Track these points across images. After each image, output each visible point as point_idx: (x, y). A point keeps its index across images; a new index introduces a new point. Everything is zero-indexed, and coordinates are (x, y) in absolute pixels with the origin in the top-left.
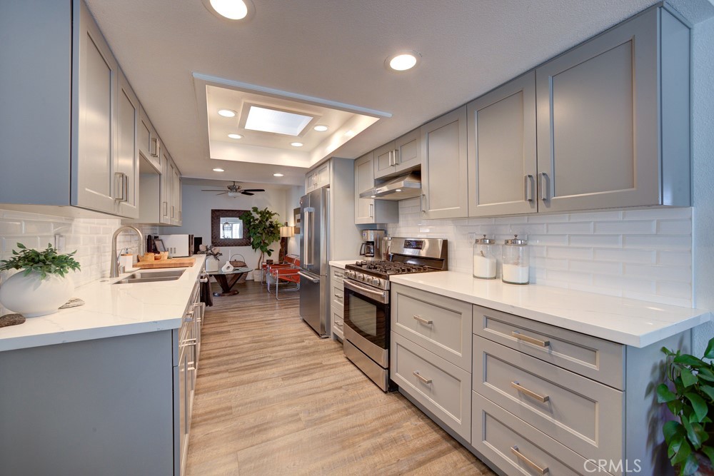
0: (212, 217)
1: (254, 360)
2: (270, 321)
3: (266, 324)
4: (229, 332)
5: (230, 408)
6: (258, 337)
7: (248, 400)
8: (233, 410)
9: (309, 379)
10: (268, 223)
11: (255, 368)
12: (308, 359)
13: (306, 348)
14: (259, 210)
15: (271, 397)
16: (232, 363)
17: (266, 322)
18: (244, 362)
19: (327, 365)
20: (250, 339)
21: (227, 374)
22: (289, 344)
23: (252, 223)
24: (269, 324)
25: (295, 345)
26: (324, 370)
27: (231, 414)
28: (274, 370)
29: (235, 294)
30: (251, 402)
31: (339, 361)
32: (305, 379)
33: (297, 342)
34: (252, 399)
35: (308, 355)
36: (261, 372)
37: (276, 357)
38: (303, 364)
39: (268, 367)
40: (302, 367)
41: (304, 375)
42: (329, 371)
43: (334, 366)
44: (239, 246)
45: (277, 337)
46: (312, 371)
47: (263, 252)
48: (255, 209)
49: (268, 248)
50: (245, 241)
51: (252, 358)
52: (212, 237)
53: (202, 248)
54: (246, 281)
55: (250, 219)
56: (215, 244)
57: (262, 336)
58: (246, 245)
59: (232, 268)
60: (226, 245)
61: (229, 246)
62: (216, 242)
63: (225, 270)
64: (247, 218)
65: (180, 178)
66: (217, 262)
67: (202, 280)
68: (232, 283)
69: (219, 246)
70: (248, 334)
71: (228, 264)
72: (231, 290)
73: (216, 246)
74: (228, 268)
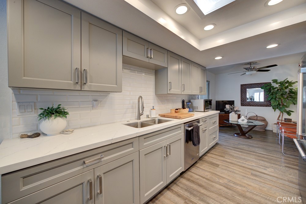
0: (241, 89)
3: (252, 174)
6: (234, 183)
10: (287, 90)
14: (279, 81)
17: (254, 172)
20: (225, 181)
23: (272, 91)
24: (256, 176)
29: (248, 138)
44: (261, 106)
47: (281, 112)
48: (275, 81)
49: (288, 109)
50: (267, 103)
52: (241, 101)
53: (227, 106)
54: (266, 130)
55: (270, 88)
56: (243, 105)
57: (237, 184)
58: (266, 106)
59: (246, 121)
60: (250, 106)
61: (253, 106)
62: (244, 103)
63: (240, 122)
64: (268, 88)
65: (204, 69)
66: (237, 116)
67: (188, 128)
68: (247, 130)
69: (246, 106)
70: (229, 176)
71: (242, 118)
72: (246, 135)
73: (243, 106)
74: (243, 120)
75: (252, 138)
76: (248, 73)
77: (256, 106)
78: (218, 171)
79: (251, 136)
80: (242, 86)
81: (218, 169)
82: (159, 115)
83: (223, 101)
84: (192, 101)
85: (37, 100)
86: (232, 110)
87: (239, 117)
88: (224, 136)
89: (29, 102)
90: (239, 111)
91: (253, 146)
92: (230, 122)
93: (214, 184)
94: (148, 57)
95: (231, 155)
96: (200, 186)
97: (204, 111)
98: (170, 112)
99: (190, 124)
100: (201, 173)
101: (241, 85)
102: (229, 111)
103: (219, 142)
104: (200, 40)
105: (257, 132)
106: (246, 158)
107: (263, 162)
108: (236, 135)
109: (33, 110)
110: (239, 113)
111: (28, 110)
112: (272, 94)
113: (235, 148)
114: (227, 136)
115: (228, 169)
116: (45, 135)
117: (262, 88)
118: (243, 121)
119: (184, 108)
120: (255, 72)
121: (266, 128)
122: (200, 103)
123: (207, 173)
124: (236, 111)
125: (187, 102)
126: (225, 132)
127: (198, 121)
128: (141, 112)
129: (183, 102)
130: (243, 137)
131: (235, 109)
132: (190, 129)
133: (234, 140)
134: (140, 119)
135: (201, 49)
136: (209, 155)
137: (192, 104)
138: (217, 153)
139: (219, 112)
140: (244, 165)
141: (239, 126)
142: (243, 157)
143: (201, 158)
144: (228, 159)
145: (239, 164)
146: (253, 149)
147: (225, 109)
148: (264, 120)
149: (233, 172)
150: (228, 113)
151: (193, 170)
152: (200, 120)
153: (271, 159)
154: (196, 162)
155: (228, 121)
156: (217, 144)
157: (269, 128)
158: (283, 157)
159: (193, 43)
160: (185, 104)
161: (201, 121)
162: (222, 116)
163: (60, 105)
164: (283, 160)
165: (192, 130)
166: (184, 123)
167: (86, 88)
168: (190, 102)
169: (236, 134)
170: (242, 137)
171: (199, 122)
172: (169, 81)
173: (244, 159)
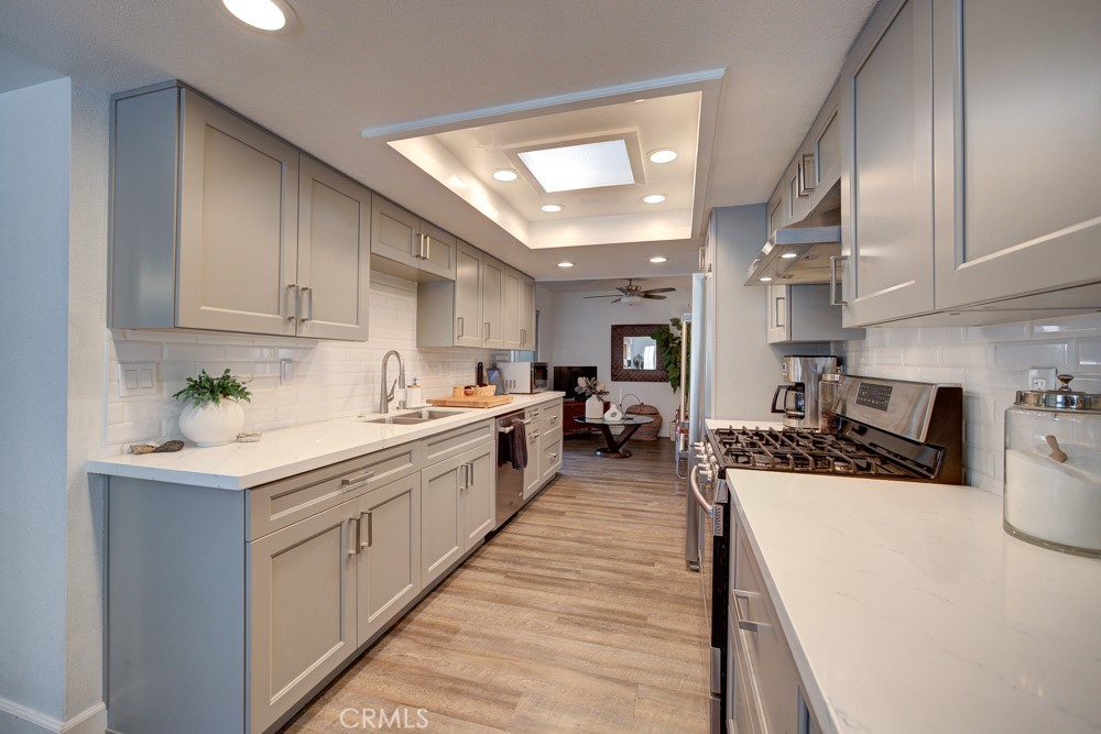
0: (612, 337)
1: (553, 569)
2: (634, 513)
3: (624, 516)
4: (562, 513)
5: (455, 631)
6: (593, 533)
7: (485, 631)
8: (457, 637)
9: (597, 639)
11: (542, 583)
12: (631, 599)
13: (646, 577)
15: (517, 642)
16: (521, 564)
17: (626, 512)
18: (538, 567)
19: (651, 626)
20: (578, 534)
21: (499, 578)
22: (626, 560)
23: (670, 345)
24: (629, 516)
25: (632, 567)
26: (638, 633)
27: (449, 641)
28: (563, 598)
29: (624, 457)
30: (486, 636)
31: (683, 628)
32: (592, 635)
33: (641, 563)
34: (492, 632)
35: (637, 592)
36: (541, 594)
37: (586, 576)
38: (613, 606)
39: (559, 590)
40: (608, 611)
41: (597, 629)
42: (644, 639)
43: (665, 634)
44: (652, 380)
45: (619, 543)
46: (617, 625)
48: (676, 322)
50: (660, 374)
51: (553, 565)
52: (612, 368)
53: (582, 381)
54: (659, 438)
55: (667, 338)
56: (615, 378)
57: (598, 534)
58: (660, 381)
59: (619, 416)
60: (631, 380)
61: (636, 380)
62: (618, 374)
63: (608, 418)
64: (663, 337)
65: (530, 282)
66: (601, 405)
67: (502, 429)
68: (622, 439)
69: (621, 380)
70: (583, 525)
71: (613, 408)
72: (621, 450)
73: (616, 380)
74: (614, 415)
75: (631, 455)
76: (625, 300)
77: (641, 381)
78: (563, 521)
79: (628, 452)
80: (615, 328)
81: (563, 519)
82: (428, 402)
83: (570, 368)
84: (499, 365)
85: (162, 357)
86: (592, 388)
87: (607, 407)
88: (574, 457)
89: (147, 363)
90: (606, 393)
91: (631, 471)
92: (587, 421)
93: (557, 542)
94: (418, 256)
95: (589, 493)
96: (532, 549)
97: (531, 393)
98: (451, 393)
99: (504, 418)
100: (530, 530)
101: (612, 326)
102: (584, 393)
103: (562, 472)
104: (530, 224)
105: (639, 443)
106: (616, 492)
107: (643, 495)
108: (598, 453)
109: (155, 383)
110: (606, 398)
111: (144, 384)
112: (670, 353)
113: (597, 480)
114: (580, 457)
115: (583, 515)
116: (194, 445)
117: (653, 338)
118: (614, 418)
119: (480, 383)
120: (638, 299)
121: (658, 432)
122: (520, 373)
123: (542, 529)
124: (600, 393)
125: (488, 370)
126: (576, 450)
127: (520, 413)
128: (389, 392)
129: (480, 368)
130: (614, 455)
131: (599, 389)
132: (507, 430)
133: (596, 463)
134: (386, 411)
135: (532, 246)
136: (541, 498)
137: (500, 373)
138: (559, 494)
139: (563, 394)
140: (610, 505)
141: (605, 428)
142: (612, 492)
143: (525, 507)
144: (582, 499)
145: (603, 504)
146: (631, 476)
147: (576, 389)
148: (655, 414)
149: (592, 518)
150: (583, 398)
151: (512, 528)
152: (526, 411)
153: (658, 488)
154: (515, 515)
155: (583, 418)
156: (558, 476)
157: (664, 433)
158: (677, 483)
159: (517, 231)
160: (485, 373)
161: (527, 415)
162: (569, 407)
163: (228, 371)
164: (677, 487)
165: (512, 432)
166: (496, 417)
167: (305, 331)
168: (494, 368)
169: (598, 450)
170: (612, 456)
171: (522, 416)
172: (458, 315)
173: (613, 495)
